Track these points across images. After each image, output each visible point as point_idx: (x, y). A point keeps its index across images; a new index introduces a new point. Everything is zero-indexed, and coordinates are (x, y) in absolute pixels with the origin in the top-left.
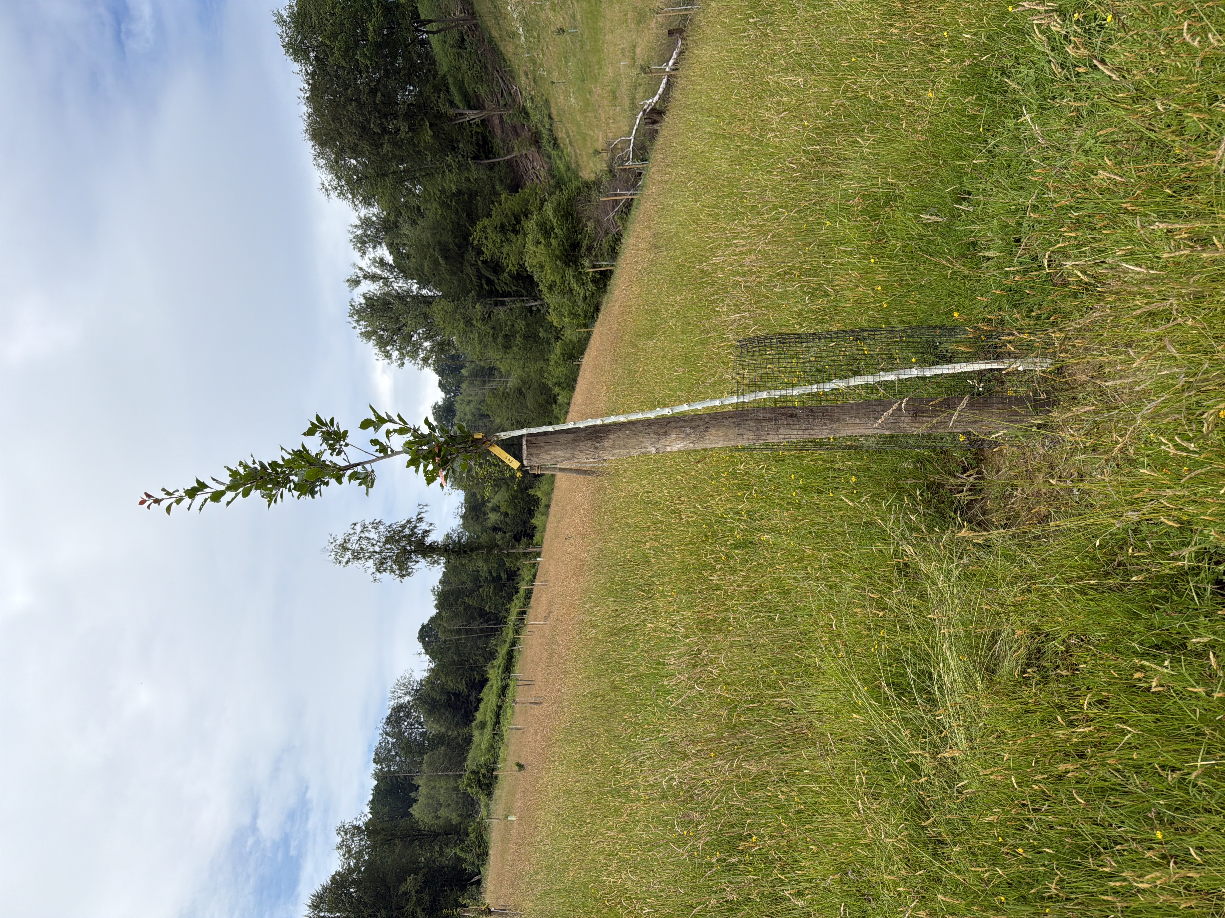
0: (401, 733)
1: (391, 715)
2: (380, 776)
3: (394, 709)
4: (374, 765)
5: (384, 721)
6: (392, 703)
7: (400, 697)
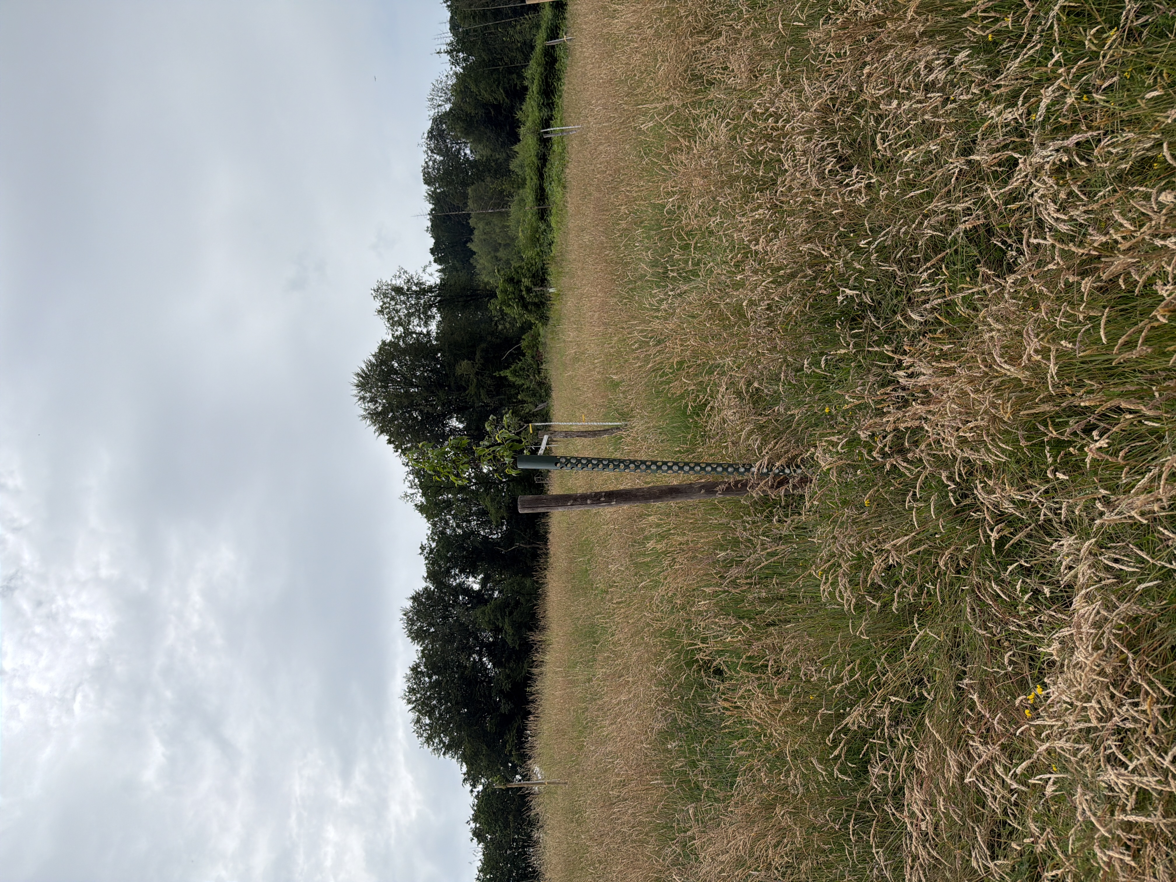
0: (448, 150)
1: (432, 129)
2: (435, 198)
3: (435, 120)
4: (426, 187)
5: (426, 135)
6: (432, 113)
7: (440, 106)
